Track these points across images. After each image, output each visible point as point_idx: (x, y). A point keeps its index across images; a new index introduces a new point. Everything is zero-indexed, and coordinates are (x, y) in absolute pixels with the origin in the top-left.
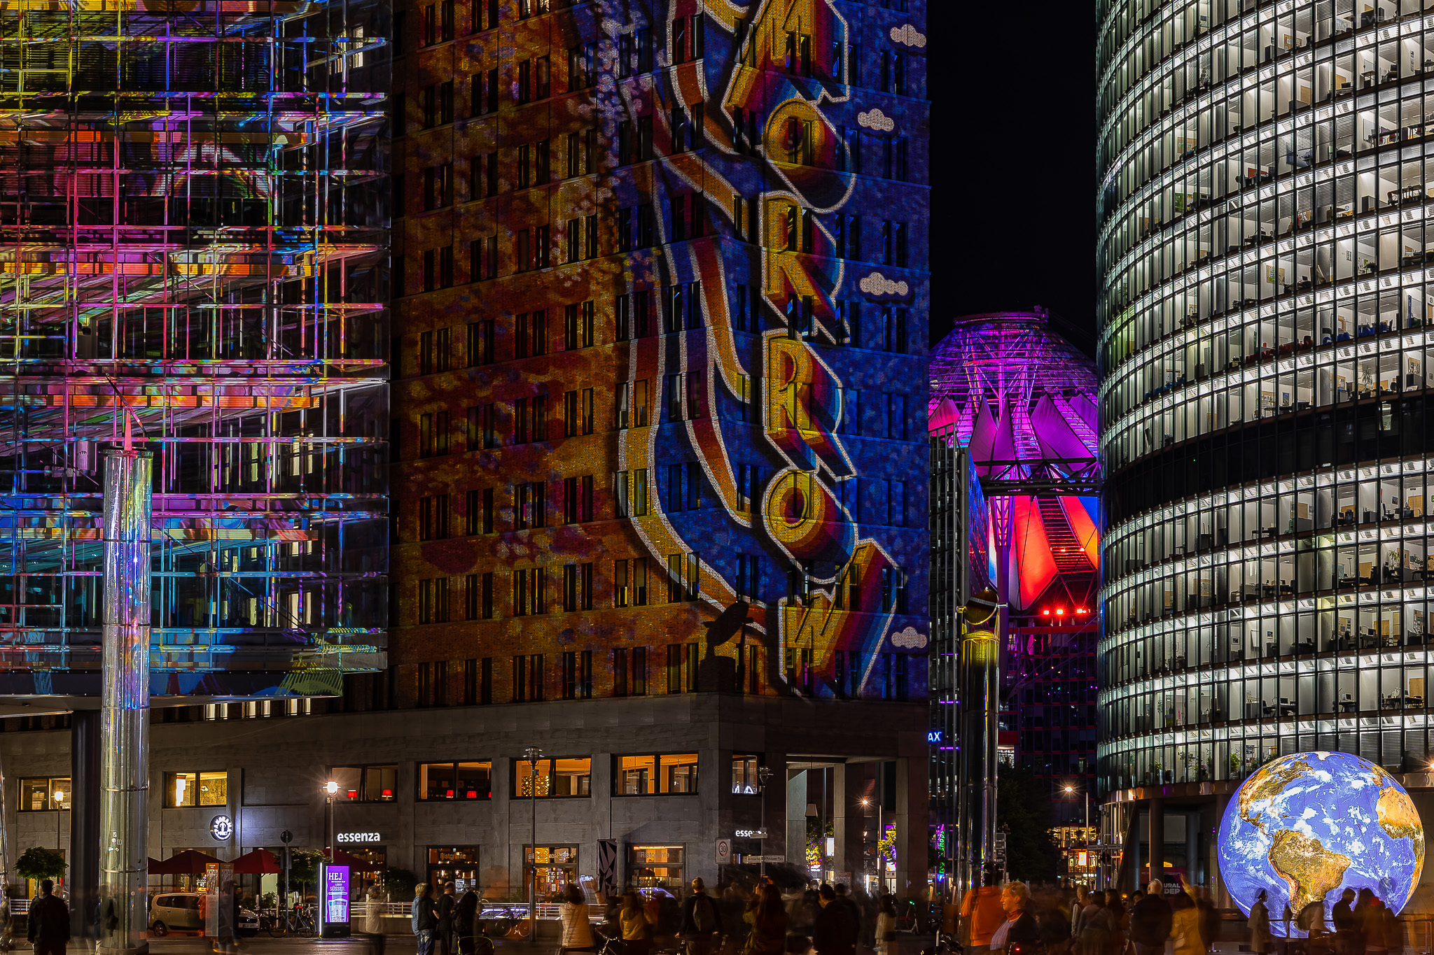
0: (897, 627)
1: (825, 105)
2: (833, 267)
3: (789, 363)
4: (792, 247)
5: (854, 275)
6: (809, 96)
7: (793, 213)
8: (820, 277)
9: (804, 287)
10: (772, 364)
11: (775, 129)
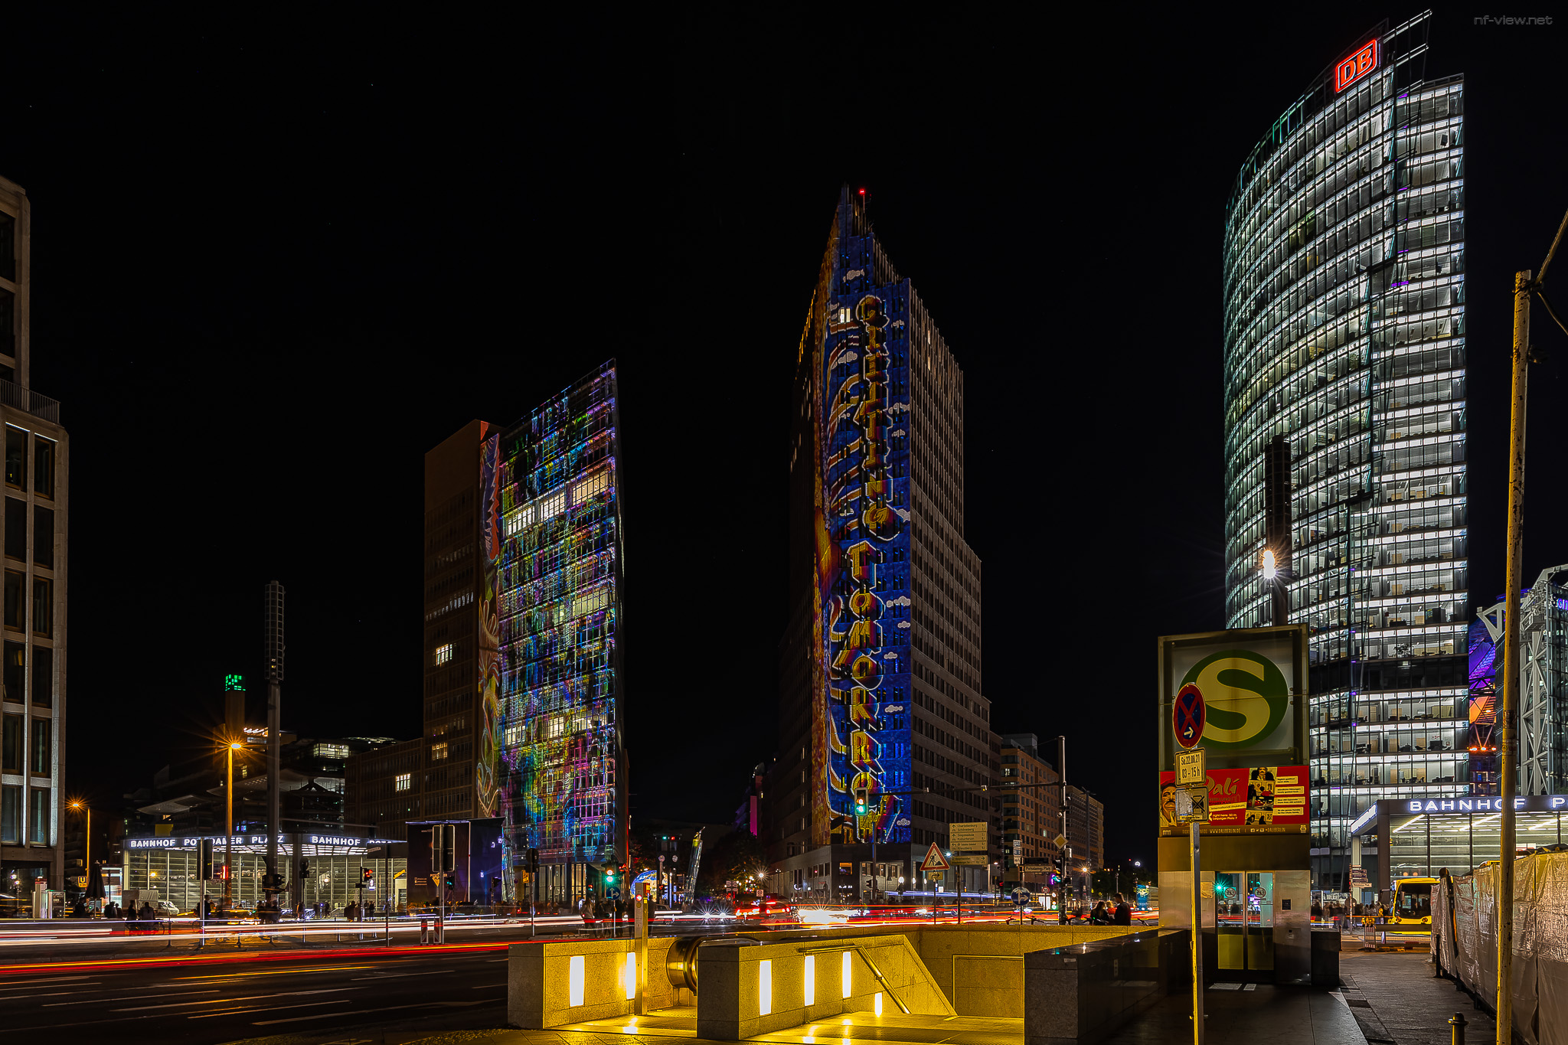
0: (899, 818)
1: (873, 656)
2: (875, 707)
3: (860, 739)
4: (861, 702)
5: (882, 708)
6: (866, 654)
7: (862, 692)
8: (871, 711)
9: (866, 715)
10: (853, 741)
11: (855, 667)
